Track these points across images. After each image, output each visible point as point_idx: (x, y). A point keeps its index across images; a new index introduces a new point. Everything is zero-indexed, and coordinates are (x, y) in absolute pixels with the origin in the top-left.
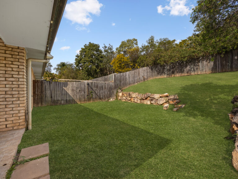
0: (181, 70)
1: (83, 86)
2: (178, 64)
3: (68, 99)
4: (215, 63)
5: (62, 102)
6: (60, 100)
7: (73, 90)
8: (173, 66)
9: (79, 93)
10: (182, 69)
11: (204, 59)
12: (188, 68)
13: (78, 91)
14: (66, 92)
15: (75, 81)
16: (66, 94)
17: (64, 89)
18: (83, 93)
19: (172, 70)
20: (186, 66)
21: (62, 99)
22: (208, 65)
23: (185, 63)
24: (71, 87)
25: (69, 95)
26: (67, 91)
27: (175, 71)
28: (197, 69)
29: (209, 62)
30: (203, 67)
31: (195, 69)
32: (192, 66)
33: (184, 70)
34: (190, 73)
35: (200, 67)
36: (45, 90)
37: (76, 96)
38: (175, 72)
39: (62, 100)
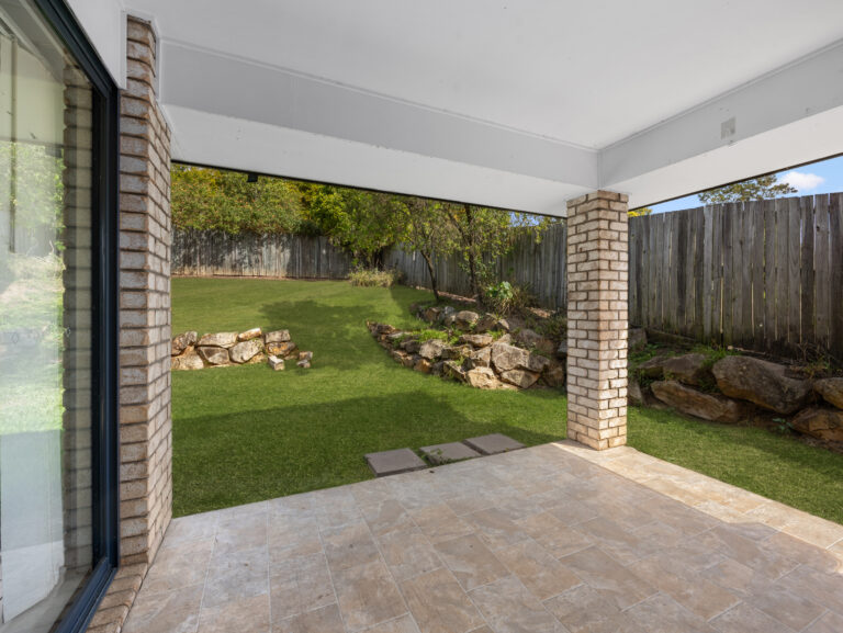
0: (214, 257)
2: (203, 236)
4: (292, 253)
8: (189, 241)
10: (217, 254)
11: (272, 239)
12: (235, 254)
19: (183, 252)
20: (230, 250)
22: (279, 256)
23: (225, 238)
27: (195, 256)
28: (257, 261)
29: (282, 251)
30: (270, 260)
31: (253, 263)
32: (246, 252)
33: (223, 260)
34: (241, 271)
35: (265, 257)
38: (195, 261)
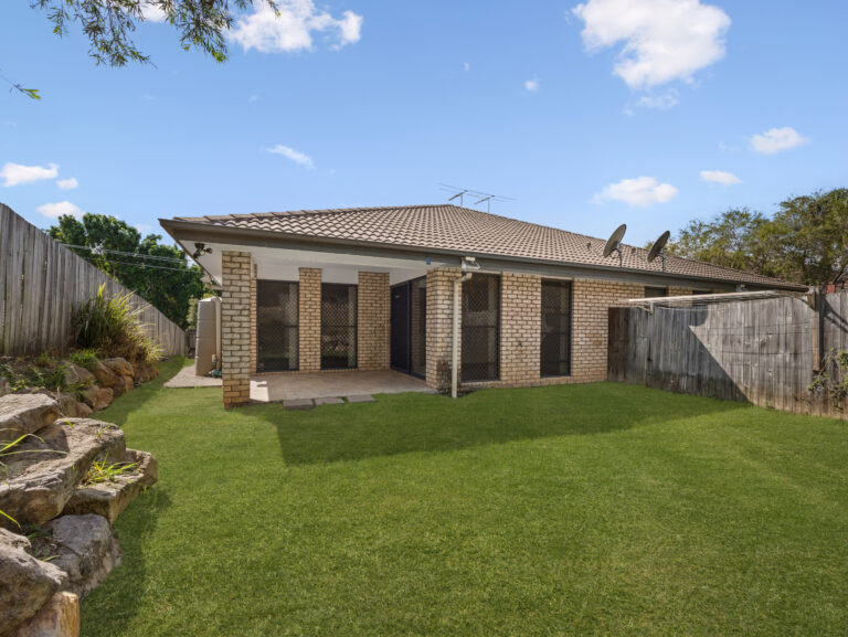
1: (790, 319)
3: (706, 373)
5: (684, 383)
6: (675, 376)
7: (727, 340)
9: (761, 354)
13: (756, 346)
14: (701, 345)
15: (745, 299)
16: (701, 354)
17: (695, 336)
18: (784, 356)
21: (685, 372)
24: (721, 326)
25: (711, 358)
26: (705, 344)
36: (635, 337)
37: (746, 366)
39: (682, 375)
